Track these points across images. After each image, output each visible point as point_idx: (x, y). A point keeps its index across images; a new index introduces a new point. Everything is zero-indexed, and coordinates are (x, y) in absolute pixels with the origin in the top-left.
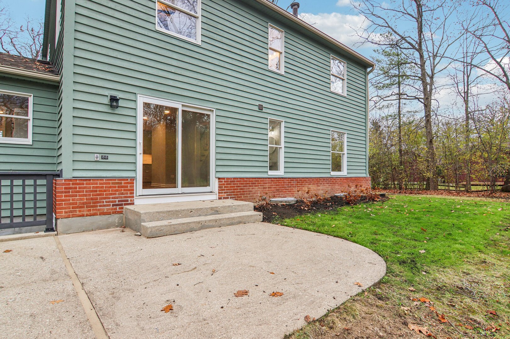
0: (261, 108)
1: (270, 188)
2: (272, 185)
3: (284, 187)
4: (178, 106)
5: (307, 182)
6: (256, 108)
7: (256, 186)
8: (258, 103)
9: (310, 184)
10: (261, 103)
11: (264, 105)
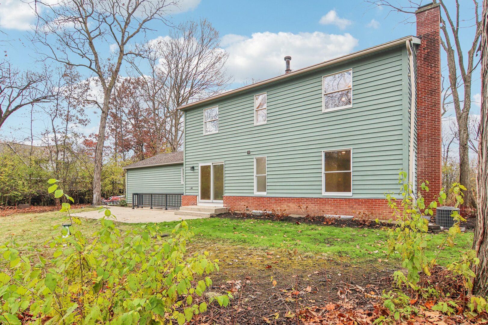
0: (249, 153)
1: (253, 203)
2: (254, 202)
3: (264, 203)
4: (210, 164)
5: (286, 201)
6: (246, 154)
7: (243, 201)
8: (247, 151)
9: (290, 203)
10: (248, 150)
11: (251, 150)
